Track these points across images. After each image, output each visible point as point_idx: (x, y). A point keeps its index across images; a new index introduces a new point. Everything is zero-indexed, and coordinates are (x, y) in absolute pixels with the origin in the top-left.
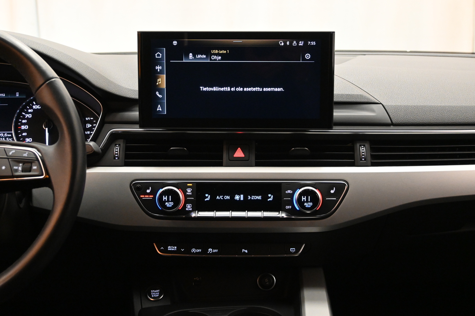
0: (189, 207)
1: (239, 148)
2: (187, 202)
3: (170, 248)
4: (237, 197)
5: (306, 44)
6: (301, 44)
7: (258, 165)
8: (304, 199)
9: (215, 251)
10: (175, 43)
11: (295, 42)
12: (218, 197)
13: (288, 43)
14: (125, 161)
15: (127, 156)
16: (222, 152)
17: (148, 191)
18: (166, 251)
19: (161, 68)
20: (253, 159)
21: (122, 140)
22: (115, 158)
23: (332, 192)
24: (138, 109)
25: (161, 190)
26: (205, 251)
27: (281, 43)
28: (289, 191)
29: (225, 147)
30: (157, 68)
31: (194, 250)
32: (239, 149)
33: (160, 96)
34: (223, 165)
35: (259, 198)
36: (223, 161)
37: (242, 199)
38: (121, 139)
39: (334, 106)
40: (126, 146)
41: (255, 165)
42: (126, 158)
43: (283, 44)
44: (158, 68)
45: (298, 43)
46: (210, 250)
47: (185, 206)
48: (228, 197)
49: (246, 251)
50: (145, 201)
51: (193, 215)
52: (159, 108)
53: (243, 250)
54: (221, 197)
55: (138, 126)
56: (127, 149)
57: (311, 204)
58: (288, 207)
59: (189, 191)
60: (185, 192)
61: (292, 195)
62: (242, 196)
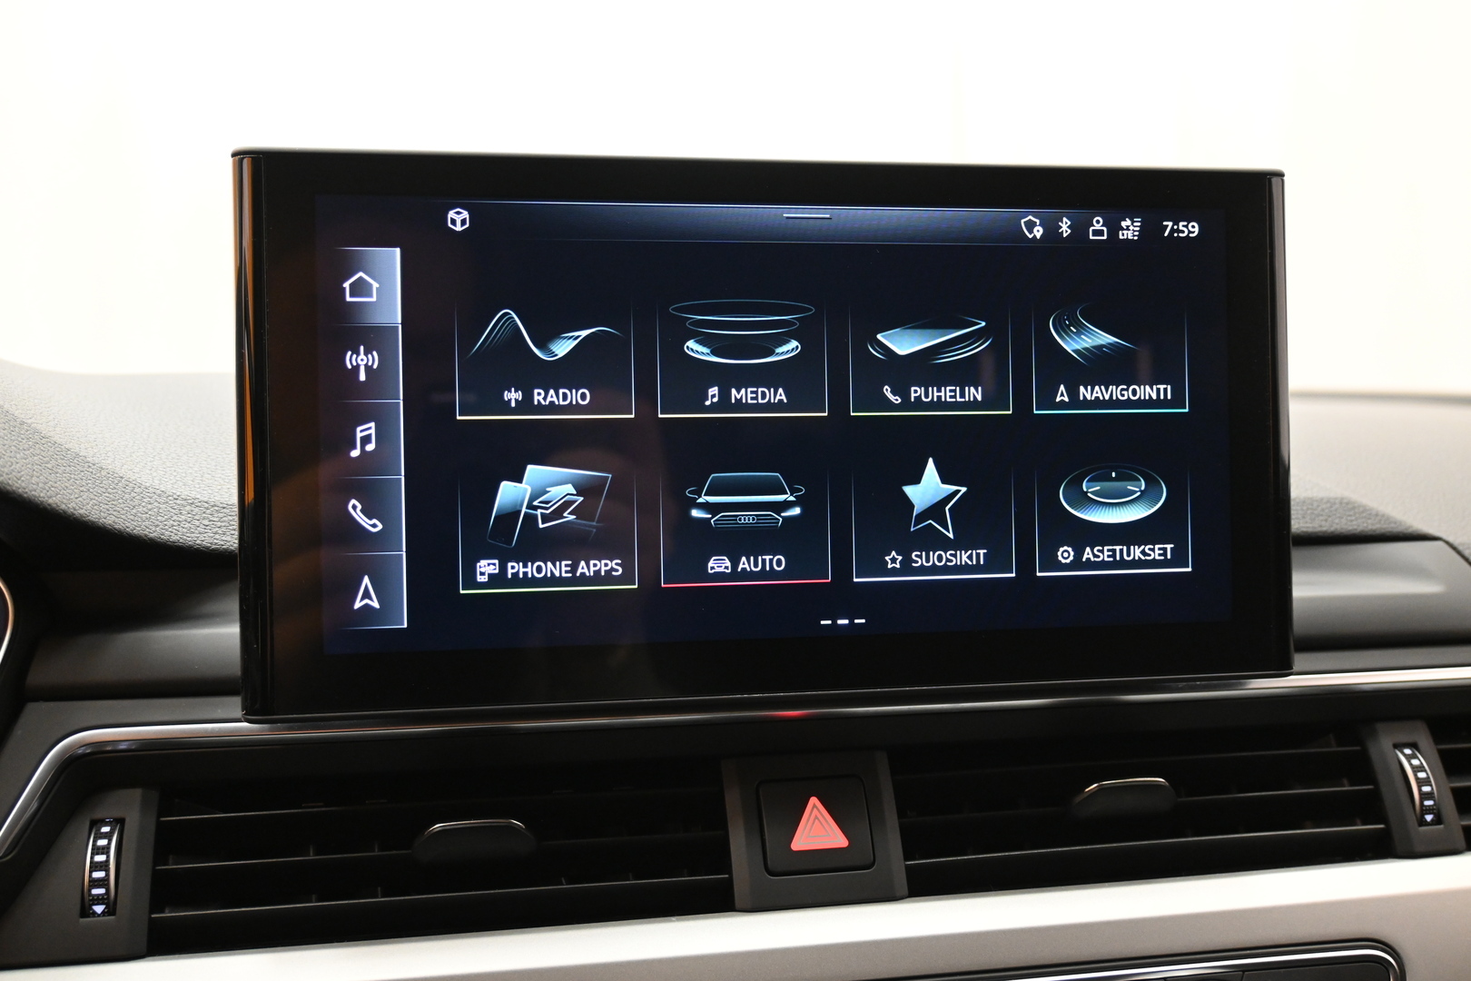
1: (814, 801)
5: (1151, 231)
6: (1130, 229)
10: (458, 219)
11: (1098, 223)
13: (1065, 227)
14: (150, 919)
15: (164, 890)
16: (723, 826)
19: (374, 360)
20: (893, 855)
21: (137, 793)
22: (86, 911)
24: (233, 605)
27: (1031, 226)
29: (733, 801)
30: (350, 360)
32: (814, 806)
33: (372, 525)
34: (738, 904)
36: (730, 880)
38: (132, 785)
39: (1297, 555)
40: (161, 827)
41: (906, 891)
42: (157, 903)
43: (1038, 232)
44: (361, 361)
45: (1114, 228)
52: (366, 597)
55: (234, 705)
56: (166, 842)
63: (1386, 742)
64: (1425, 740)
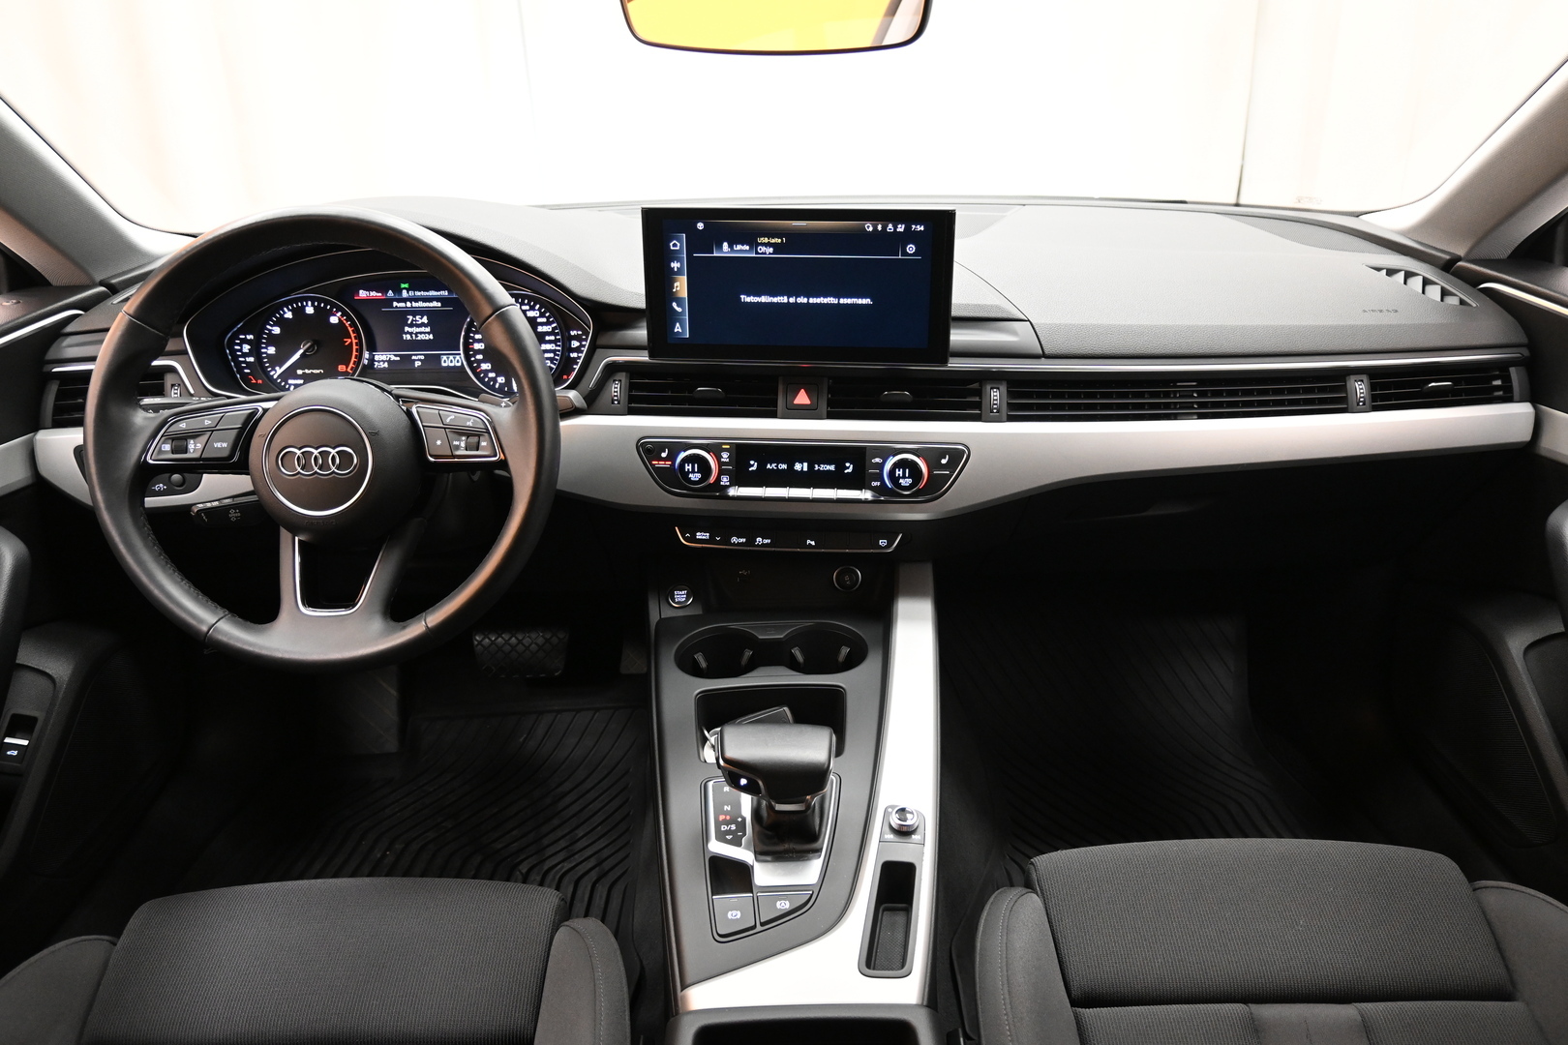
0: (725, 480)
1: (802, 390)
2: (721, 472)
3: (699, 535)
4: (798, 467)
5: (909, 228)
6: (901, 228)
7: (831, 416)
8: (899, 472)
9: (766, 541)
10: (700, 226)
11: (890, 226)
12: (769, 466)
13: (880, 228)
14: (628, 406)
15: (631, 399)
16: (777, 395)
17: (664, 455)
18: (693, 539)
19: (678, 265)
20: (824, 408)
21: (624, 374)
22: (613, 403)
23: (944, 461)
24: (645, 324)
25: (682, 455)
26: (751, 542)
27: (868, 227)
28: (877, 460)
29: (781, 388)
30: (672, 265)
31: (734, 540)
32: (802, 392)
33: (679, 310)
34: (778, 416)
35: (832, 468)
36: (776, 410)
37: (805, 469)
38: (622, 371)
39: (952, 325)
40: (630, 383)
41: (825, 417)
42: (630, 402)
43: (871, 229)
44: (675, 265)
45: (895, 227)
46: (759, 539)
47: (718, 479)
48: (784, 466)
49: (813, 543)
50: (658, 470)
51: (733, 492)
52: (678, 328)
53: (809, 542)
54: (774, 465)
55: (646, 353)
56: (632, 387)
57: (910, 481)
58: (875, 484)
59: (725, 456)
60: (718, 458)
61: (881, 466)
62: (806, 465)
63: (988, 387)
64: (1004, 388)
